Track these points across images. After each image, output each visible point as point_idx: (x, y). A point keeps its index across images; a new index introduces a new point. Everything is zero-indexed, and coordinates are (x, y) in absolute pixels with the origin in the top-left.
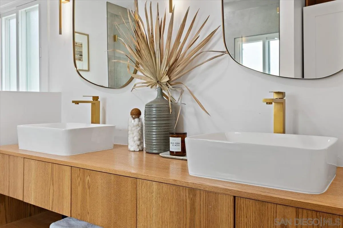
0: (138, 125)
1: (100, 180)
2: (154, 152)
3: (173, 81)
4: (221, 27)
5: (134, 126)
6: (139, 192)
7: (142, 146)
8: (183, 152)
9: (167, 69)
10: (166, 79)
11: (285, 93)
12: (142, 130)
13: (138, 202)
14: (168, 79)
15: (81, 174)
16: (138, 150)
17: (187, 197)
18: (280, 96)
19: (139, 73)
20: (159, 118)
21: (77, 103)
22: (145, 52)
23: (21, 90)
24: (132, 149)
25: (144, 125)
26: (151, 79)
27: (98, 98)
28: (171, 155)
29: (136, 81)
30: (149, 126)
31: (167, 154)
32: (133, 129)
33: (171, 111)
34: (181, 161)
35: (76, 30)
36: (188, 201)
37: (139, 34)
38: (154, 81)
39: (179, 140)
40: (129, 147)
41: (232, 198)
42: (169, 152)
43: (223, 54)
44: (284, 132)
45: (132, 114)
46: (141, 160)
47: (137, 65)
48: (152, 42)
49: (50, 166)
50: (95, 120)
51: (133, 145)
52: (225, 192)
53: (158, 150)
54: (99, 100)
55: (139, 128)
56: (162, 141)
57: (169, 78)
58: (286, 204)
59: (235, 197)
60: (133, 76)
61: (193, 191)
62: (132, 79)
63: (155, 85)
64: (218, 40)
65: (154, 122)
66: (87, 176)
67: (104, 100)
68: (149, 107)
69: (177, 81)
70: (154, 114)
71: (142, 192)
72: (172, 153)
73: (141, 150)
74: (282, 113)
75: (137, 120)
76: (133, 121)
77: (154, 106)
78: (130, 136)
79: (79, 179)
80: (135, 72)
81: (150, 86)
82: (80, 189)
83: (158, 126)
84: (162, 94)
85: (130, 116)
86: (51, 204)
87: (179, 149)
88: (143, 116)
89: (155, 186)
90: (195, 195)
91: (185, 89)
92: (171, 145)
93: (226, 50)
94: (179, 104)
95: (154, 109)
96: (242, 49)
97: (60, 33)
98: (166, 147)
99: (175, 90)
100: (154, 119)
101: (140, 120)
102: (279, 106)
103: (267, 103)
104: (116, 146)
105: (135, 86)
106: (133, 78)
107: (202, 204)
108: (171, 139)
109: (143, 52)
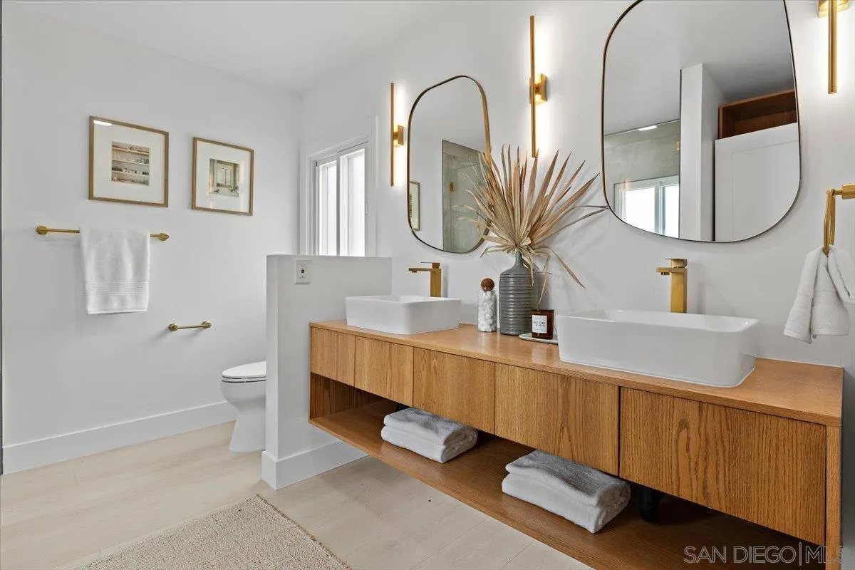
0: (491, 299)
1: (449, 364)
2: (511, 333)
3: (535, 245)
4: (601, 176)
5: (485, 301)
6: (498, 378)
7: (495, 325)
8: (549, 334)
9: (529, 229)
10: (527, 242)
11: (686, 260)
12: (495, 305)
13: (497, 392)
14: (530, 242)
15: (427, 355)
16: (491, 330)
17: (559, 386)
18: (680, 265)
19: (492, 234)
20: (518, 291)
21: (414, 270)
22: (500, 208)
23: (342, 254)
24: (483, 329)
25: (498, 299)
26: (508, 241)
27: (438, 264)
28: (533, 337)
29: (487, 244)
30: (504, 300)
31: (528, 336)
32: (485, 304)
33: (533, 282)
34: (547, 345)
35: (411, 180)
36: (560, 391)
37: (494, 185)
38: (511, 244)
39: (544, 318)
40: (479, 326)
41: (617, 388)
42: (531, 334)
43: (602, 210)
44: (685, 311)
45: (483, 285)
46: (495, 342)
47: (489, 223)
48: (510, 196)
49: (388, 346)
50: (435, 291)
51: (484, 324)
52: (607, 381)
53: (516, 331)
54: (440, 267)
55: (492, 303)
56: (522, 320)
57: (532, 240)
58: (687, 397)
59: (620, 388)
60: (484, 237)
61: (566, 378)
62: (482, 241)
63: (513, 249)
64: (597, 191)
65: (512, 296)
66: (433, 359)
67: (447, 267)
68: (505, 277)
69: (541, 244)
70: (511, 285)
71: (502, 379)
72: (535, 335)
73: (494, 331)
74: (682, 286)
75: (489, 293)
76: (484, 294)
77: (512, 275)
78: (481, 313)
79: (424, 363)
80: (486, 232)
81: (506, 251)
82: (424, 373)
83: (517, 301)
84: (522, 261)
85: (481, 288)
86: (388, 391)
87: (544, 330)
88: (496, 288)
89: (518, 372)
90: (568, 385)
91: (552, 254)
92: (534, 325)
93: (606, 204)
94: (544, 273)
95: (512, 280)
96: (625, 199)
97: (392, 184)
98: (527, 327)
99: (539, 256)
100: (511, 292)
101: (493, 293)
102: (678, 278)
103: (662, 274)
104: (462, 326)
105: (487, 249)
106: (484, 240)
107: (577, 394)
108: (534, 317)
109: (498, 207)
